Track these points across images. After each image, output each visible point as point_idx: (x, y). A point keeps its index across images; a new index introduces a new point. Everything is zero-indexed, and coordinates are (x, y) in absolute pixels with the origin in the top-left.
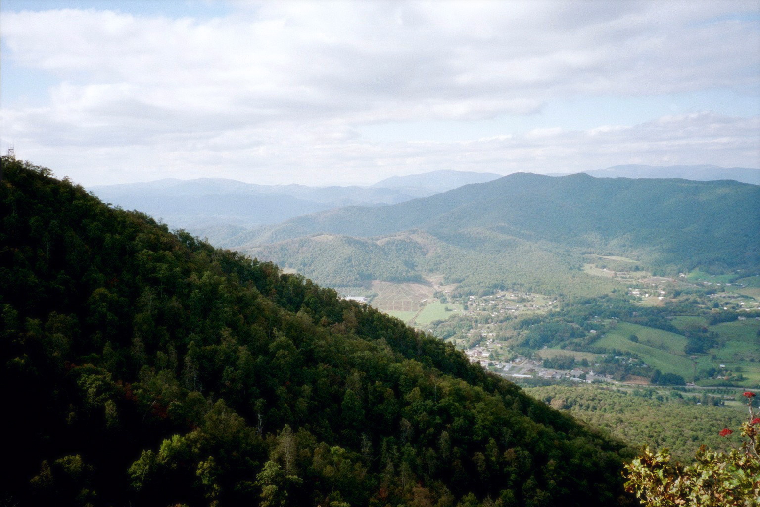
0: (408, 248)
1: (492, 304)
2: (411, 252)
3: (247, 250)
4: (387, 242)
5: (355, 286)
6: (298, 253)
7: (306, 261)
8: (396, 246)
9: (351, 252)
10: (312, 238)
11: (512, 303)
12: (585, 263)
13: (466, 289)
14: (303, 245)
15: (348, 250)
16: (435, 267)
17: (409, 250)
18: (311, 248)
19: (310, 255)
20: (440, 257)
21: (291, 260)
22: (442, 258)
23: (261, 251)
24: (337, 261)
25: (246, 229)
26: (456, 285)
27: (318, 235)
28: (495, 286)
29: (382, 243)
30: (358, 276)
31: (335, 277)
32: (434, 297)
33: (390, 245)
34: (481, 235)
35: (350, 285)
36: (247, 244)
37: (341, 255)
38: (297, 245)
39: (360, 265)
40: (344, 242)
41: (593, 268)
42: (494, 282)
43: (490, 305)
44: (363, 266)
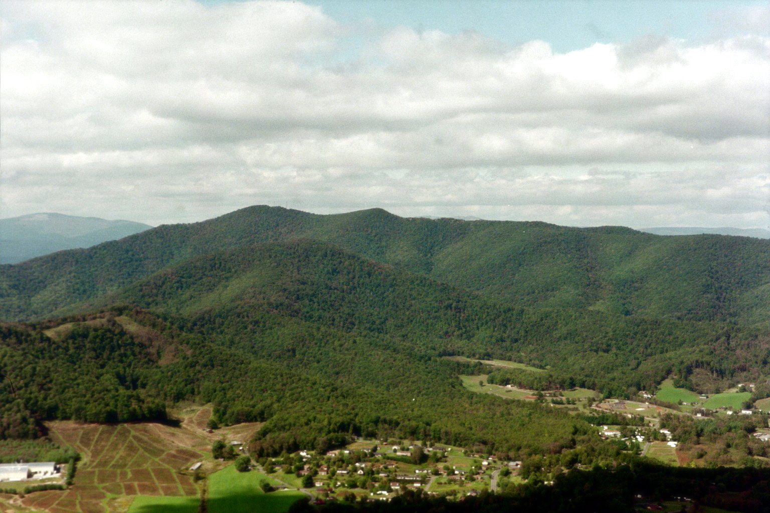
0: (119, 347)
1: (362, 469)
2: (125, 355)
4: (73, 332)
5: (24, 436)
8: (91, 342)
9: (4, 356)
11: (402, 465)
12: (463, 373)
13: (285, 435)
16: (189, 387)
17: (122, 350)
20: (192, 365)
22: (198, 367)
26: (259, 426)
28: (343, 427)
29: (59, 335)
30: (27, 413)
32: (216, 457)
33: (79, 339)
34: (246, 319)
35: (10, 436)
39: (26, 385)
41: (485, 383)
42: (338, 419)
43: (360, 472)
44: (34, 388)
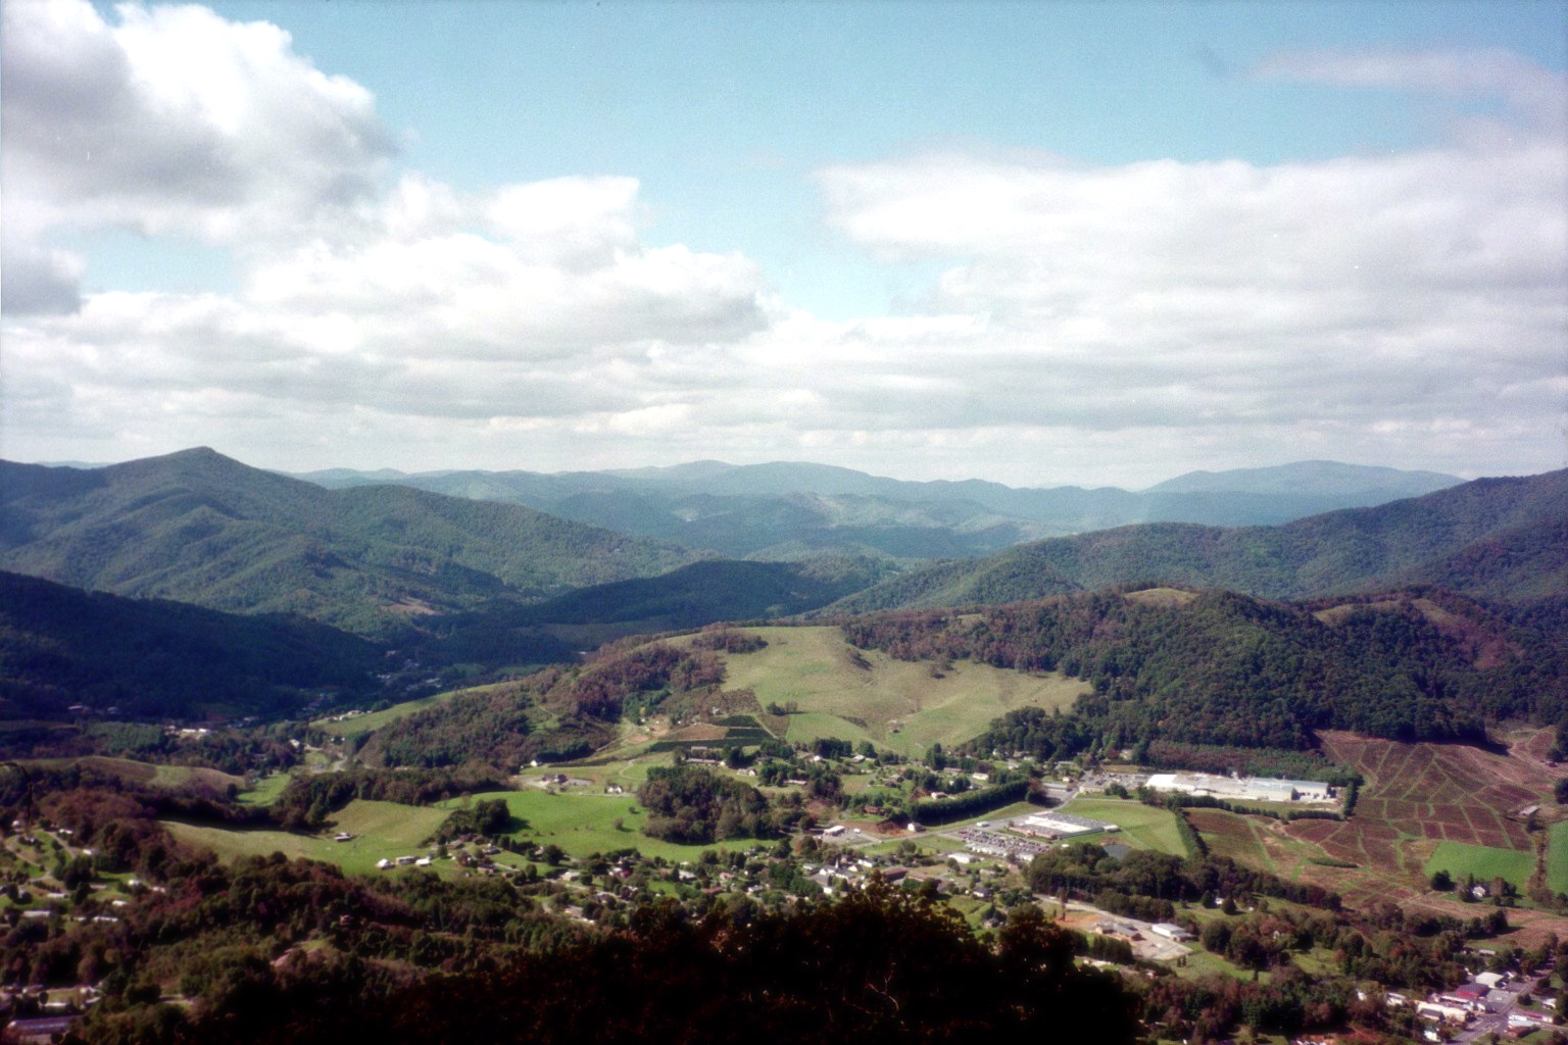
0: (1417, 639)
2: (1426, 651)
3: (943, 619)
5: (1287, 745)
6: (1090, 633)
7: (1120, 660)
8: (1378, 630)
9: (1261, 641)
10: (1128, 596)
14: (1103, 614)
15: (1248, 636)
16: (1519, 700)
17: (1422, 645)
18: (1129, 625)
19: (1128, 641)
20: (1525, 671)
21: (1073, 655)
22: (1533, 675)
23: (982, 624)
24: (1219, 665)
25: (899, 570)
27: (1143, 587)
29: (1334, 619)
30: (1292, 716)
31: (1218, 714)
32: (1562, 801)
33: (1361, 626)
35: (1269, 744)
36: (913, 604)
37: (1229, 649)
38: (1086, 613)
39: (1290, 681)
40: (1231, 610)
44: (1301, 686)
